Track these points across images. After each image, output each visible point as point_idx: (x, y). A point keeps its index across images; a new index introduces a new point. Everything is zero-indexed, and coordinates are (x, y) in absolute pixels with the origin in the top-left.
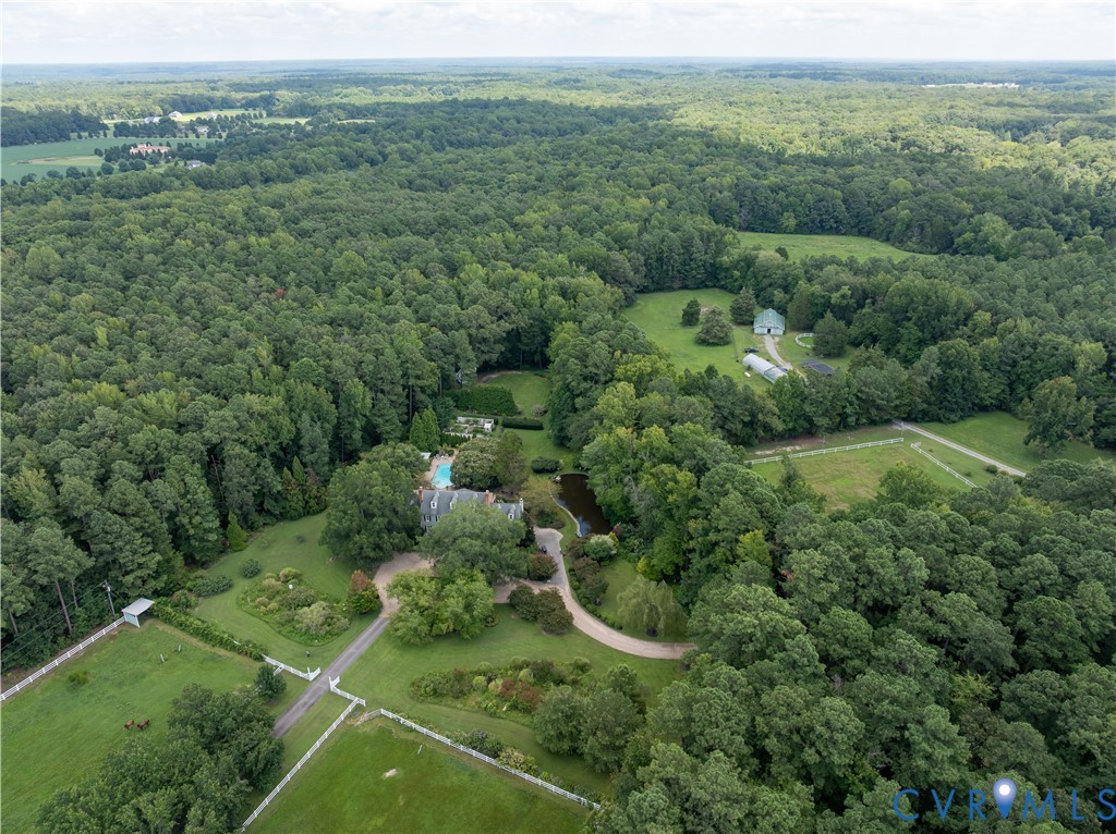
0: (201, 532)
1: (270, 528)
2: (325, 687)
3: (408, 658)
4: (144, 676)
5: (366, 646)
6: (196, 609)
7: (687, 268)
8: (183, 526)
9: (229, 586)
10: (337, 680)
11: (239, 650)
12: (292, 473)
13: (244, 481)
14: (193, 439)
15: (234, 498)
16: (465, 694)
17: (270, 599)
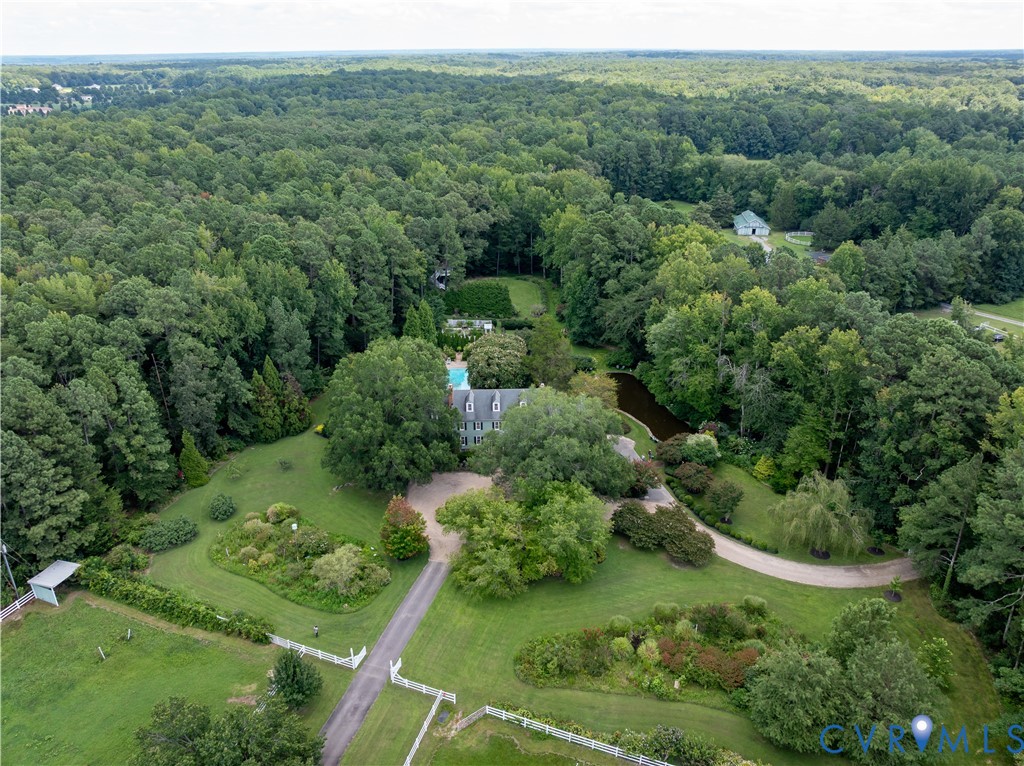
0: (146, 458)
1: (238, 454)
2: (380, 677)
3: (495, 619)
4: (72, 686)
5: (424, 606)
6: (148, 571)
7: (644, 178)
8: (118, 450)
9: (194, 535)
10: (399, 664)
11: (228, 630)
12: (264, 379)
13: (203, 385)
14: (124, 327)
15: (188, 409)
16: (607, 669)
17: (260, 549)
